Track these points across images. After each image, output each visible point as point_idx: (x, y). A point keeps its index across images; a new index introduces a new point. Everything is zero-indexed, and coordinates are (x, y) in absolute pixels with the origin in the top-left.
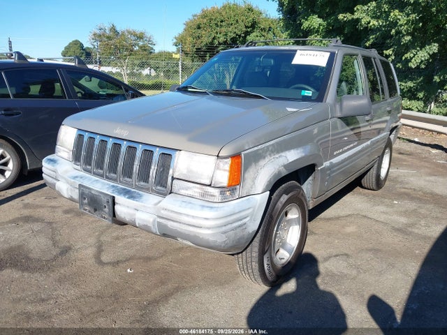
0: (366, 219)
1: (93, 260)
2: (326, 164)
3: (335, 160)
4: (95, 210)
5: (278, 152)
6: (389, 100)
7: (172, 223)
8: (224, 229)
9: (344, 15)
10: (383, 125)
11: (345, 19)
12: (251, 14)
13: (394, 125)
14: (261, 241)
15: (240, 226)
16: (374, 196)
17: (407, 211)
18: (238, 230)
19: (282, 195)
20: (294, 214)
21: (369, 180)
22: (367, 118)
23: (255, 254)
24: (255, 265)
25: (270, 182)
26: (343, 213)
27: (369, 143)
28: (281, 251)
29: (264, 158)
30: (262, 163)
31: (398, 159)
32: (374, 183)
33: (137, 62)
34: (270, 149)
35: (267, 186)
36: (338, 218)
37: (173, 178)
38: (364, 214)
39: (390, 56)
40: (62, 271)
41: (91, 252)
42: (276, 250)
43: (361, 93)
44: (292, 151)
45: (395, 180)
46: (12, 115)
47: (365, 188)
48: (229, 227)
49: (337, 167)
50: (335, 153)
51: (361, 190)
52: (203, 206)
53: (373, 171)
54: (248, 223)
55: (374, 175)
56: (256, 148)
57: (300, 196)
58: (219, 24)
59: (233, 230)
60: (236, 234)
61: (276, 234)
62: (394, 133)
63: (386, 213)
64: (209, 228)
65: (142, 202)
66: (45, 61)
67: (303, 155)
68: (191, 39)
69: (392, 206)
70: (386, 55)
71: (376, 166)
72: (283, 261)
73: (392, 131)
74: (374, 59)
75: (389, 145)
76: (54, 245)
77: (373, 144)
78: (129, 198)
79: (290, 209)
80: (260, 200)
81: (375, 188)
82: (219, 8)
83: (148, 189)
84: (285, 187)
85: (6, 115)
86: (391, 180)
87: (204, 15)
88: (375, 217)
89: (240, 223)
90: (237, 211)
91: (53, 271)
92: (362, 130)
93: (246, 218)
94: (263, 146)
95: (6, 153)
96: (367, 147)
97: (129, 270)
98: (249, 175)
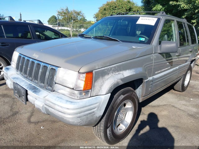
0: (174, 108)
1: (27, 120)
2: (150, 78)
3: (155, 77)
4: (20, 96)
5: (118, 71)
6: (191, 45)
7: (51, 109)
8: (79, 115)
9: (173, 2)
10: (187, 58)
11: (173, 4)
12: (129, 4)
13: (193, 59)
14: (105, 121)
15: (90, 113)
16: (180, 95)
17: (197, 105)
18: (89, 116)
19: (120, 96)
20: (129, 105)
21: (178, 86)
22: (177, 54)
23: (102, 128)
24: (102, 134)
25: (111, 88)
26: (161, 104)
27: (177, 67)
28: (121, 125)
29: (108, 74)
30: (106, 77)
31: (196, 76)
32: (181, 88)
33: (78, 25)
34: (113, 69)
35: (109, 90)
36: (158, 106)
37: (56, 83)
38: (173, 105)
39: (194, 23)
40: (9, 125)
41: (27, 115)
42: (117, 125)
43: (174, 41)
44: (127, 71)
45: (193, 87)
46: (5, 46)
47: (176, 91)
48: (83, 114)
49: (158, 80)
50: (156, 73)
51: (174, 91)
52: (67, 101)
53: (180, 82)
54: (96, 112)
55: (181, 85)
56: (103, 69)
57: (133, 96)
58: (114, 8)
59: (85, 116)
60: (87, 118)
61: (117, 116)
62: (193, 63)
63: (186, 105)
64: (69, 114)
65: (38, 95)
66: (27, 22)
67: (134, 73)
68: (101, 15)
69: (189, 101)
70: (193, 22)
71: (182, 79)
72: (121, 131)
73: (192, 62)
74: (184, 23)
75: (190, 69)
76: (11, 110)
77: (180, 68)
78: (33, 92)
79: (127, 103)
80: (104, 98)
81: (181, 91)
82: (115, 1)
83: (44, 87)
84: (123, 91)
85: (2, 46)
86: (190, 87)
87: (108, 4)
88: (179, 106)
89: (90, 112)
90: (87, 105)
91: (5, 124)
92: (173, 60)
93: (94, 108)
94: (108, 67)
95: (2, 63)
96: (176, 70)
97: (42, 127)
98: (97, 84)
